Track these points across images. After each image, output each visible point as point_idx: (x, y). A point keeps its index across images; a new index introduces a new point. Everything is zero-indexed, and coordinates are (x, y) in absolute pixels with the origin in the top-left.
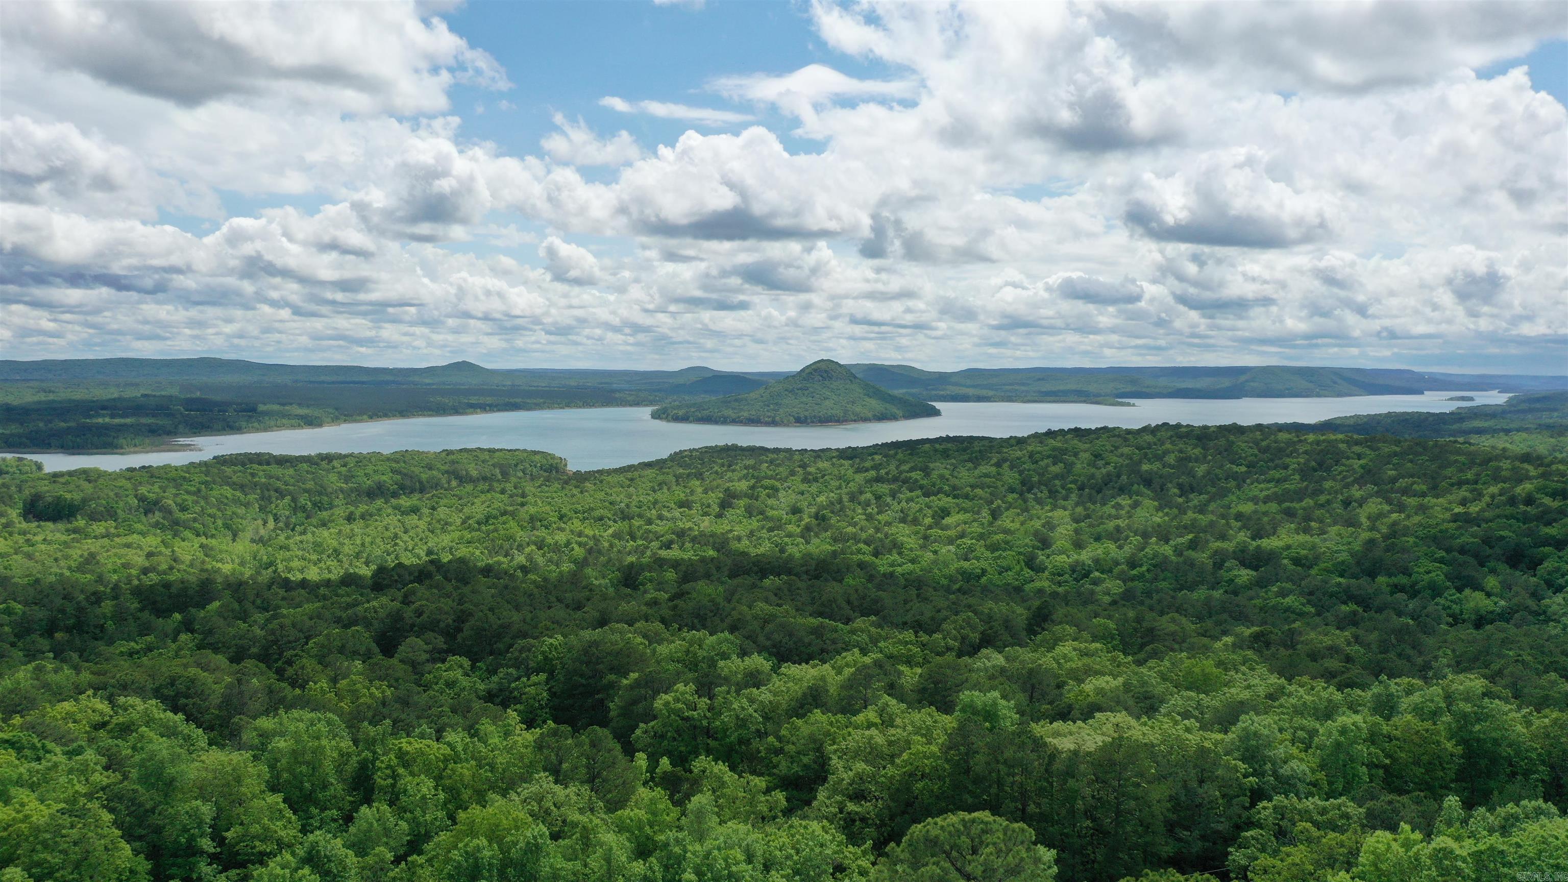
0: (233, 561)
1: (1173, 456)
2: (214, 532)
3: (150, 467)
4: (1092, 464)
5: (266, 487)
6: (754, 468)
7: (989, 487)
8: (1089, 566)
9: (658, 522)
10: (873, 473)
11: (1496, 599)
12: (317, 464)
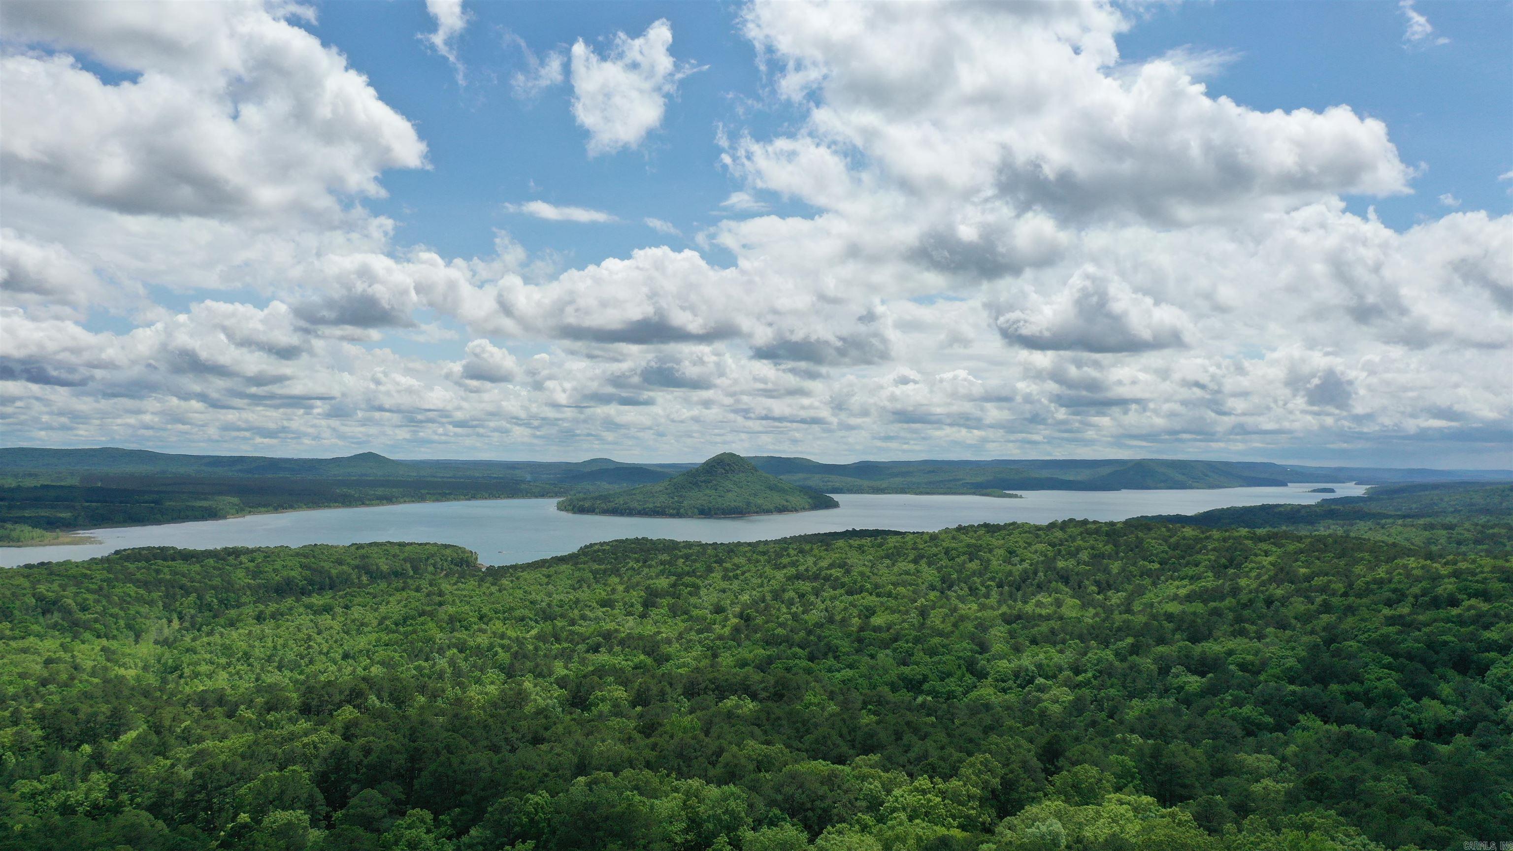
0: (136, 666)
1: (1086, 552)
2: (115, 632)
3: (49, 563)
4: (1007, 561)
5: (171, 584)
6: (670, 563)
7: (911, 585)
8: (1033, 672)
9: (581, 622)
10: (792, 571)
11: (1453, 708)
12: (224, 559)
